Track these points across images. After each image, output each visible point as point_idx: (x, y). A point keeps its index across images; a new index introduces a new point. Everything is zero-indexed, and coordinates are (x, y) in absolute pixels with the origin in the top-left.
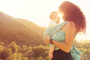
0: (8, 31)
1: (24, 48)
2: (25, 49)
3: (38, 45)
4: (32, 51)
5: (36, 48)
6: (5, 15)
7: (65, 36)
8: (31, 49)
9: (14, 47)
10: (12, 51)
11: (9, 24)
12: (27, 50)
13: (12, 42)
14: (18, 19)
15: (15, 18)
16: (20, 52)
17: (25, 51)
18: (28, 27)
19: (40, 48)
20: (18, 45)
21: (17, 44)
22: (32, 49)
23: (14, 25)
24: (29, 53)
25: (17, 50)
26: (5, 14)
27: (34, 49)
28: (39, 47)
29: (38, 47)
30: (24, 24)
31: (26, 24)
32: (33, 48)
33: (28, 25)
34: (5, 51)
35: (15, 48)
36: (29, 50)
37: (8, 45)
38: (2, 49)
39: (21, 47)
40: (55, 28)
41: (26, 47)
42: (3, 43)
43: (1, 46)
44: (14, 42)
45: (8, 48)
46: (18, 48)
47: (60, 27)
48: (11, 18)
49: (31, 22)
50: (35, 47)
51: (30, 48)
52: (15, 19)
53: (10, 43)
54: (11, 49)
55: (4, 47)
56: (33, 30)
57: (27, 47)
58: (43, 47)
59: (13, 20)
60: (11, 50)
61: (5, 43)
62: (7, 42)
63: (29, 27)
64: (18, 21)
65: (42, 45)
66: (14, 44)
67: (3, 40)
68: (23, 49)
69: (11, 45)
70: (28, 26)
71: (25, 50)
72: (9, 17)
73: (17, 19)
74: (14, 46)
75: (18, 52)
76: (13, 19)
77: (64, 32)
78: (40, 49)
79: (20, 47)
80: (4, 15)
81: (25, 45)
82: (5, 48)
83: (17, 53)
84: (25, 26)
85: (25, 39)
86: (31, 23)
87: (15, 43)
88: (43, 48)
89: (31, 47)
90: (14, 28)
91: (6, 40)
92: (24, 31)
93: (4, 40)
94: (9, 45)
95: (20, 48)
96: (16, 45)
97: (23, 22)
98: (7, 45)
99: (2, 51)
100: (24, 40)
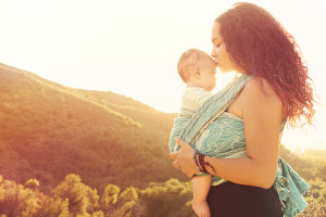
0: (53, 137)
1: (111, 195)
2: (115, 196)
3: (162, 180)
4: (141, 204)
5: (153, 193)
6: (37, 81)
7: (243, 130)
8: (136, 196)
9: (76, 195)
10: (70, 210)
11: (55, 114)
12: (121, 201)
13: (67, 177)
14: (84, 92)
15: (71, 90)
16: (96, 209)
17: (116, 206)
18: (119, 117)
19: (169, 189)
20: (90, 186)
21: (84, 182)
22: (139, 195)
23: (70, 116)
24: (129, 210)
25: (86, 203)
26: (36, 76)
27: (146, 195)
28: (165, 189)
29: (164, 186)
30: (105, 107)
31: (113, 108)
32: (143, 192)
33: (120, 111)
34: (46, 210)
35: (78, 198)
36: (130, 200)
37: (55, 186)
38: (35, 204)
39: (101, 193)
40: (205, 107)
41: (117, 189)
42: (37, 183)
43: (31, 192)
44: (73, 176)
45: (55, 199)
46: (90, 196)
47: (223, 103)
48: (57, 89)
49: (130, 99)
50: (152, 187)
51: (130, 193)
52: (73, 94)
53: (62, 178)
54: (67, 199)
55: (42, 194)
56: (136, 126)
57: (122, 191)
58: (180, 185)
59: (66, 96)
60: (66, 204)
61: (44, 182)
62: (49, 176)
63: (125, 117)
64: (83, 98)
65: (176, 181)
66: (74, 182)
67: (35, 172)
68: (107, 200)
69: (63, 186)
70: (118, 114)
71: (114, 202)
72: (51, 87)
73: (79, 90)
74: (74, 190)
75: (90, 212)
76: (68, 93)
77: (235, 118)
78: (172, 193)
79: (95, 191)
80: (34, 82)
81: (113, 182)
82: (44, 198)
83: (88, 214)
84: (109, 113)
85: (112, 162)
86: (129, 101)
87: (78, 178)
88: (180, 190)
89: (134, 191)
90: (70, 124)
91: (45, 170)
92: (106, 134)
93: (40, 172)
94: (59, 187)
95: (96, 197)
96: (82, 186)
97: (103, 101)
98: (50, 187)
99: (34, 211)
100: (109, 166)
